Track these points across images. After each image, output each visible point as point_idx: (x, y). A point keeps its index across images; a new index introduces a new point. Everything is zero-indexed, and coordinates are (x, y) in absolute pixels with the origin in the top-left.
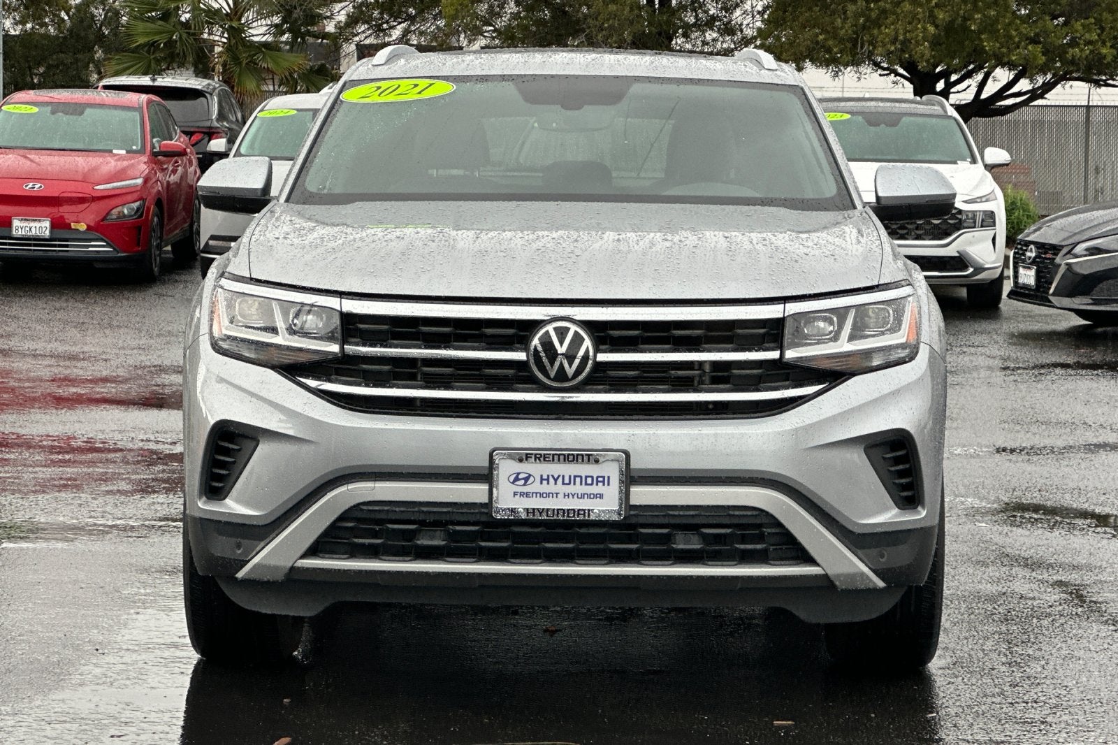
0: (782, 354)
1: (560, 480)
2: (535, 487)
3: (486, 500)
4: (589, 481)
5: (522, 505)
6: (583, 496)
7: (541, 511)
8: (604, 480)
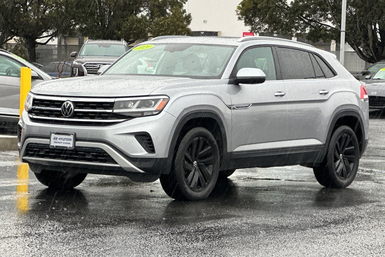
0: (113, 111)
1: (62, 140)
2: (58, 141)
3: (49, 143)
4: (68, 139)
5: (55, 145)
6: (66, 143)
7: (59, 146)
8: (70, 140)
